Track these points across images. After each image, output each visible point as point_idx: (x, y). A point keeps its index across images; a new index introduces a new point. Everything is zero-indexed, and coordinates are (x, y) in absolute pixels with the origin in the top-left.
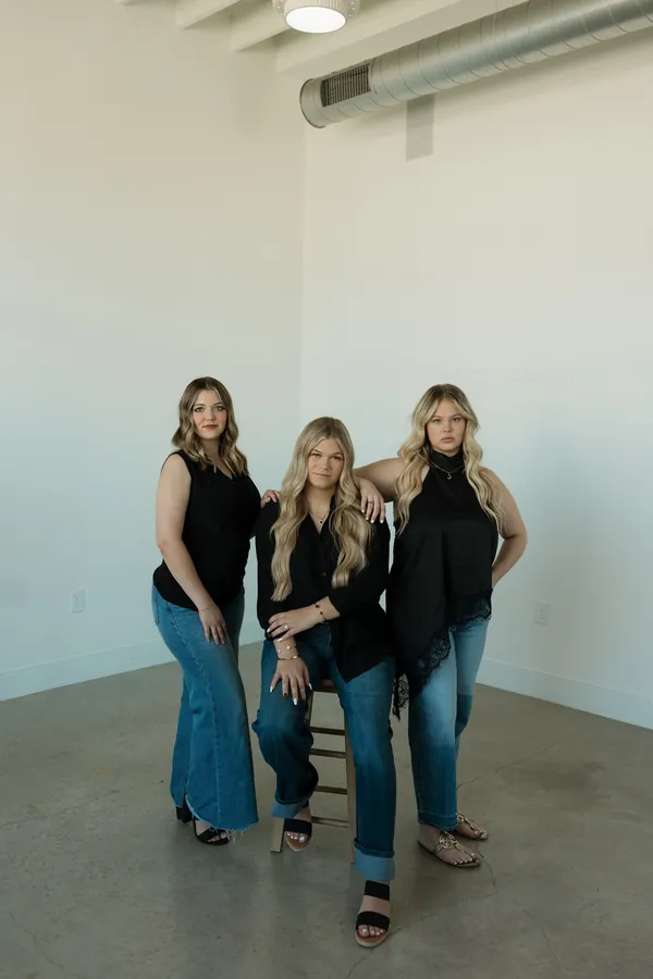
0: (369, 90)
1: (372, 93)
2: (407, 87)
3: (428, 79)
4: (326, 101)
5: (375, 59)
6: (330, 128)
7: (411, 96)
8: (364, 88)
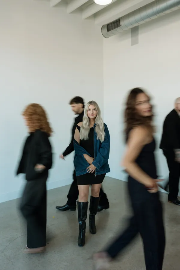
0: (120, 26)
1: (121, 27)
2: (131, 24)
3: (136, 22)
4: (108, 30)
5: (122, 17)
6: (110, 38)
7: (132, 27)
8: (119, 25)
